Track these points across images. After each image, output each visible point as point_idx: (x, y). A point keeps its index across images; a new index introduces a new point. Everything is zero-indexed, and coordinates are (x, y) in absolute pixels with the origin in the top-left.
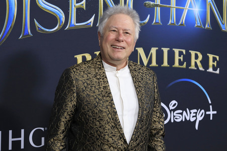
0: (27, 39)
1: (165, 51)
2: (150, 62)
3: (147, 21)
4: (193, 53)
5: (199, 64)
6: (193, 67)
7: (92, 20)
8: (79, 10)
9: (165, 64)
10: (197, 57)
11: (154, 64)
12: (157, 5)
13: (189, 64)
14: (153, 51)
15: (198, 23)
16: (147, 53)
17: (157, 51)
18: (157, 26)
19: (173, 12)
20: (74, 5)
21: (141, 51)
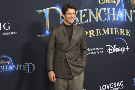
1: (112, 29)
2: (107, 33)
3: (105, 20)
4: (121, 29)
5: (123, 33)
6: (121, 34)
7: (87, 21)
8: (83, 18)
9: (112, 33)
10: (122, 31)
11: (108, 33)
12: (108, 15)
13: (120, 33)
15: (122, 20)
16: (106, 30)
17: (109, 29)
18: (109, 21)
19: (114, 17)
20: (81, 16)
21: (104, 30)
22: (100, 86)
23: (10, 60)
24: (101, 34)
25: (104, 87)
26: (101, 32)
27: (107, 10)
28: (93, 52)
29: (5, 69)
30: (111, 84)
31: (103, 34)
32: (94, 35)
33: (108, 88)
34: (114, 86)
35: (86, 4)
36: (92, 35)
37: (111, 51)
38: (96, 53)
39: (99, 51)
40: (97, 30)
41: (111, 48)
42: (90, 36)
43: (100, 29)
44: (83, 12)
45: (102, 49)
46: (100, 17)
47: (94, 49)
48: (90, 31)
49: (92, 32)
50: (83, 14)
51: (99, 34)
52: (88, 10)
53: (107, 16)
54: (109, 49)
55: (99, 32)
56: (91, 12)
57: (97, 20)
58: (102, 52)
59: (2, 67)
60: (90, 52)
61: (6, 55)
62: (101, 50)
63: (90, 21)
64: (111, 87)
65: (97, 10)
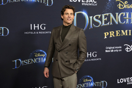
0: (91, 29)
1: (130, 31)
2: (125, 34)
3: (124, 23)
7: (109, 23)
8: (105, 21)
9: (130, 34)
11: (127, 35)
12: (127, 18)
14: (126, 31)
16: (124, 31)
17: (127, 31)
18: (127, 24)
20: (104, 19)
21: (123, 31)
22: (118, 80)
23: (44, 54)
24: (120, 35)
25: (122, 81)
26: (121, 33)
27: (126, 14)
28: (113, 50)
29: (41, 61)
30: (128, 78)
31: (122, 35)
32: (114, 36)
33: (125, 81)
34: (130, 80)
35: (108, 9)
36: (112, 35)
37: (128, 50)
38: (115, 51)
39: (118, 49)
40: (117, 31)
41: (129, 47)
42: (111, 36)
43: (119, 31)
44: (105, 16)
45: (121, 47)
46: (120, 21)
47: (113, 48)
48: (111, 32)
49: (112, 33)
50: (105, 18)
51: (118, 35)
52: (109, 14)
53: (126, 20)
54: (127, 48)
55: (119, 33)
56: (112, 16)
57: (117, 23)
58: (121, 50)
59: (39, 59)
60: (110, 50)
61: (42, 50)
62: (120, 49)
63: (111, 23)
64: (128, 81)
65: (117, 14)
